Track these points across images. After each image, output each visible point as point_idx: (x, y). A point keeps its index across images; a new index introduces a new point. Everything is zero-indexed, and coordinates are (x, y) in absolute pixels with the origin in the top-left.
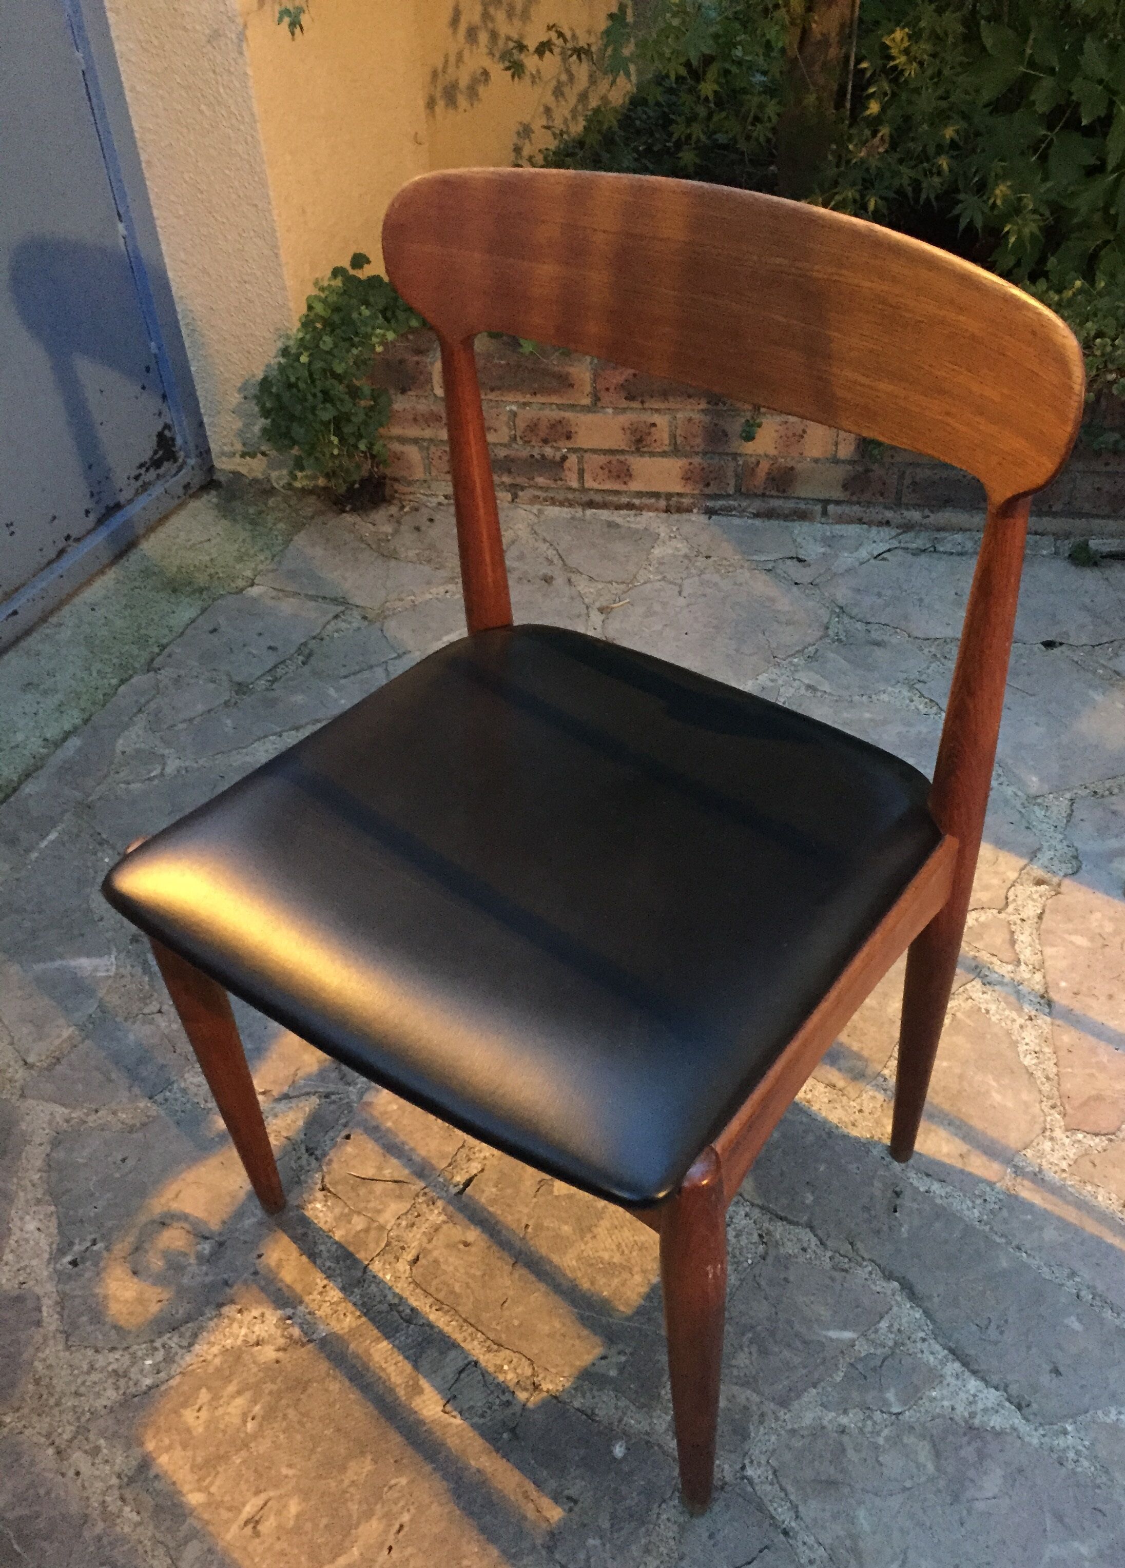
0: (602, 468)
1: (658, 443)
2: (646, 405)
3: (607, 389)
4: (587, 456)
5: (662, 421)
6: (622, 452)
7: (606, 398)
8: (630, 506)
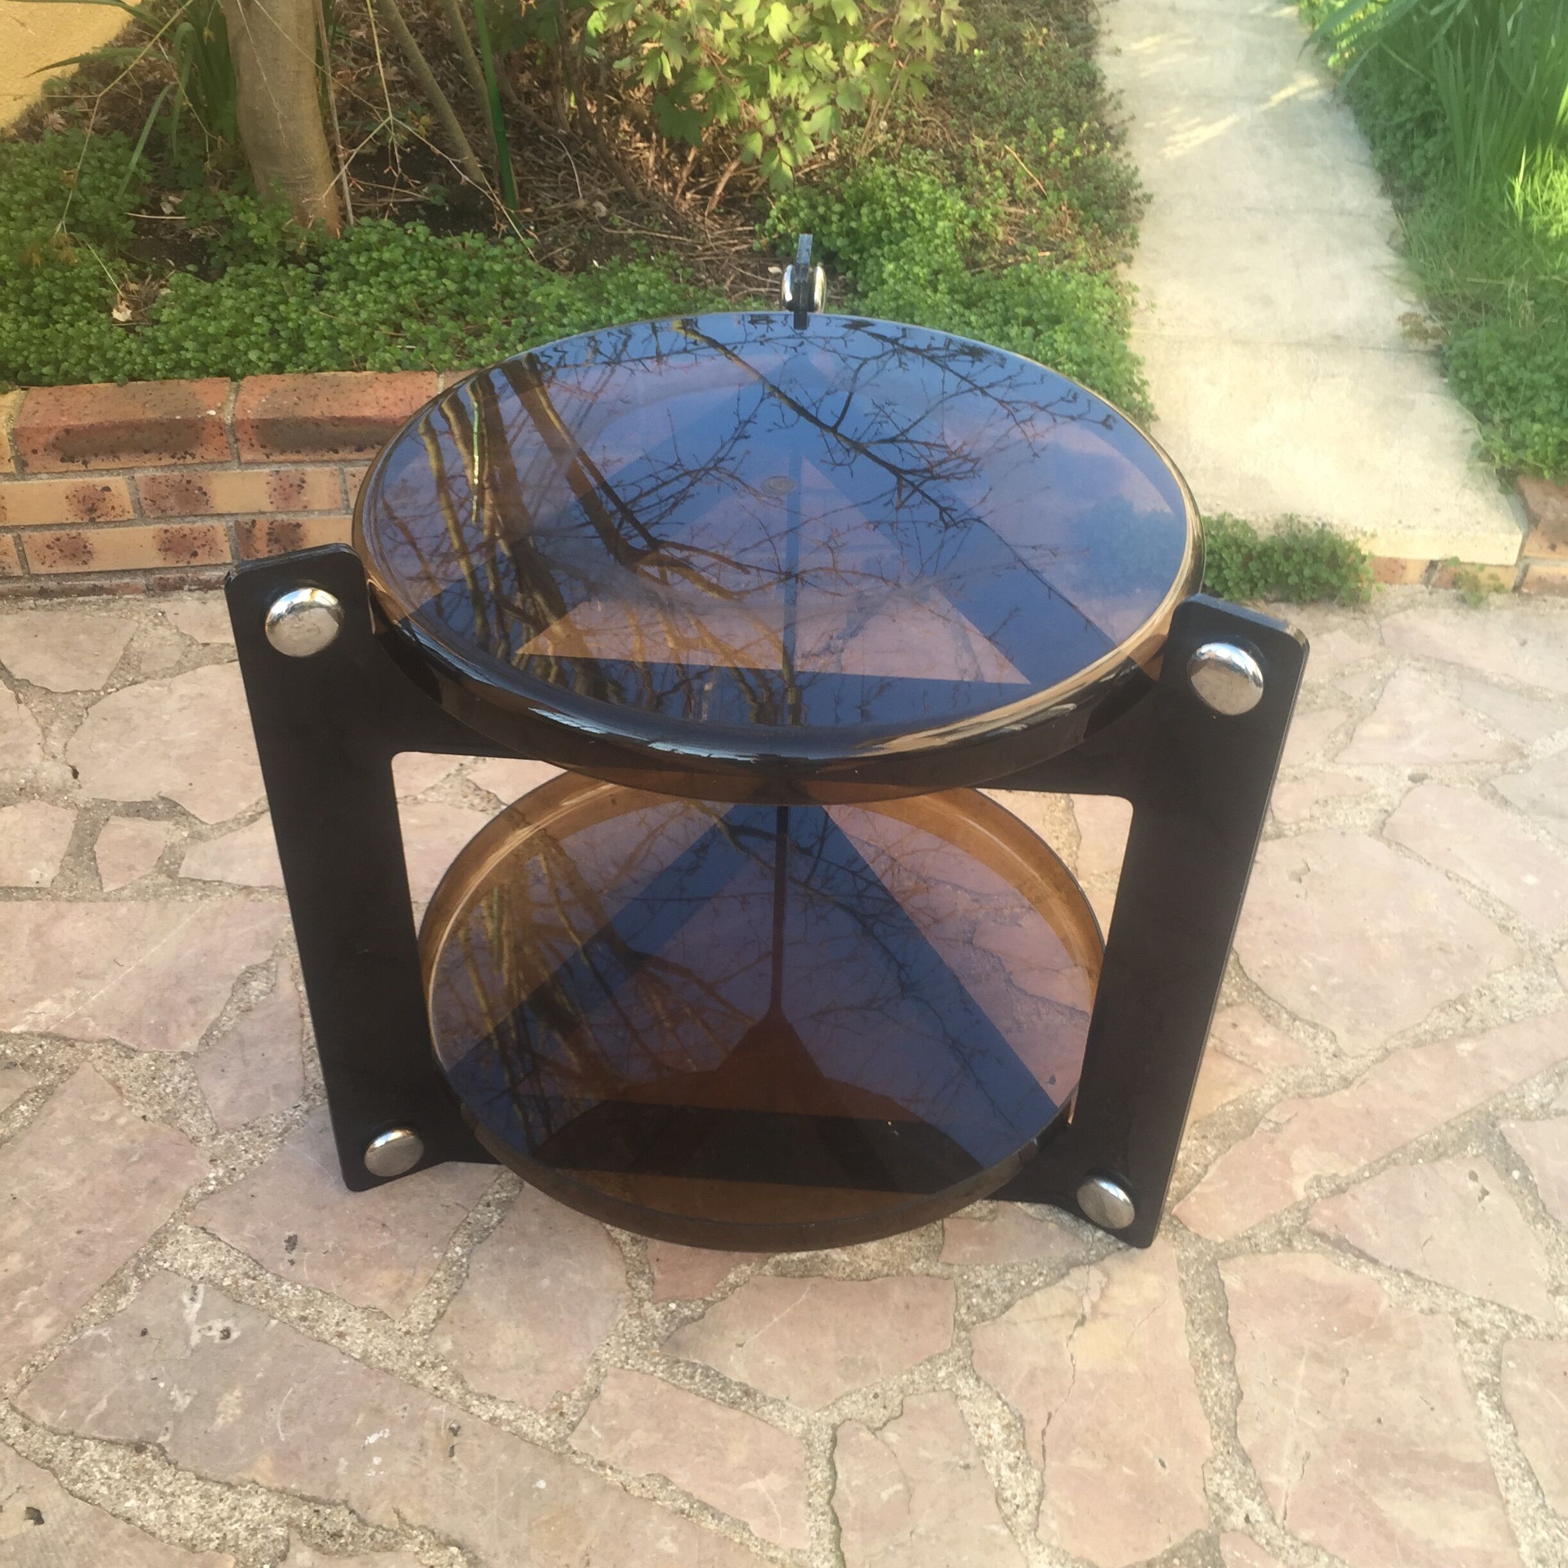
0: (48, 547)
1: (118, 511)
2: (91, 466)
3: (35, 452)
4: (25, 535)
5: (119, 484)
6: (72, 525)
7: (35, 462)
8: (96, 590)
